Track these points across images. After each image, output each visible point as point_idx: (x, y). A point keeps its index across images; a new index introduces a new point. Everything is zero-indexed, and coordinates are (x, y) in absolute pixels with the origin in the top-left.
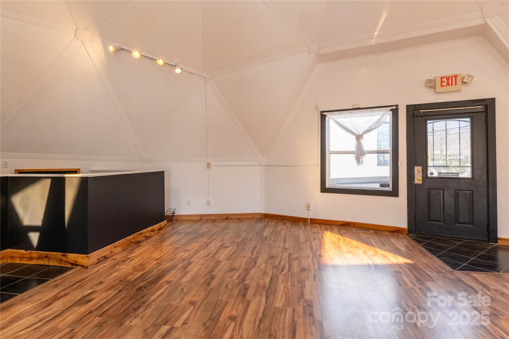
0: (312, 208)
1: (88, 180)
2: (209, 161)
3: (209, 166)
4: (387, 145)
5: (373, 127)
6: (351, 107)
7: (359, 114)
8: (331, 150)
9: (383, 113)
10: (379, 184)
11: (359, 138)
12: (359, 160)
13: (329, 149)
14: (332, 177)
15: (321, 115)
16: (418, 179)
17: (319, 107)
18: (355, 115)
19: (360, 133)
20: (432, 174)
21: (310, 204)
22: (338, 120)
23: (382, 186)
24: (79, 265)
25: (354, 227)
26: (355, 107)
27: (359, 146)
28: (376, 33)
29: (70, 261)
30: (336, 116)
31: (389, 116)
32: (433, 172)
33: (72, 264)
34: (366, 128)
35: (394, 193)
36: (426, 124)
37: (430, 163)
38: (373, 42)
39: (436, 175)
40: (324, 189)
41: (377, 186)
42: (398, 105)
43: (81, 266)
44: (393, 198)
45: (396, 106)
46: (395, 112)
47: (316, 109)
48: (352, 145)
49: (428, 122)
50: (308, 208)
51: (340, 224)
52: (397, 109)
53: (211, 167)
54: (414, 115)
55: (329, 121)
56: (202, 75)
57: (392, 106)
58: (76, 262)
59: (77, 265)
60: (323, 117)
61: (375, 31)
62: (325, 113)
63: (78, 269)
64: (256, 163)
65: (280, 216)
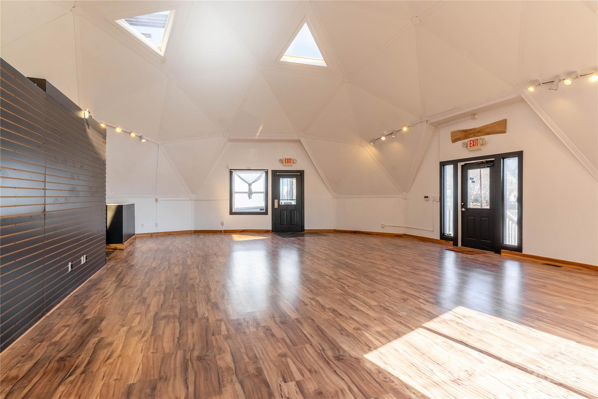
0: (224, 224)
1: (123, 207)
2: (157, 198)
3: (157, 200)
4: (263, 189)
5: (257, 180)
6: (246, 169)
7: (250, 173)
8: (235, 191)
9: (261, 173)
10: (259, 209)
11: (250, 185)
12: (250, 197)
13: (234, 191)
14: (235, 207)
15: (230, 171)
16: (276, 206)
17: (228, 167)
18: (248, 173)
19: (251, 183)
20: (282, 203)
21: (223, 222)
22: (239, 175)
23: (261, 210)
24: (118, 249)
25: (247, 232)
26: (248, 169)
27: (250, 189)
28: (258, 134)
29: (112, 248)
30: (238, 172)
31: (264, 174)
32: (282, 202)
33: (113, 249)
34: (253, 180)
35: (266, 213)
36: (280, 179)
37: (281, 198)
38: (256, 138)
39: (283, 204)
40: (231, 213)
41: (259, 210)
42: (268, 170)
43: (119, 249)
44: (266, 215)
45: (267, 170)
46: (267, 173)
47: (227, 168)
48: (246, 188)
49: (281, 179)
50: (222, 224)
51: (240, 231)
52: (267, 171)
53: (159, 201)
54: (274, 175)
55: (234, 175)
56: (156, 142)
57: (265, 170)
58: (116, 248)
59: (116, 249)
60: (231, 173)
61: (257, 133)
62: (232, 171)
63: (118, 251)
64: (189, 199)
65: (205, 231)
